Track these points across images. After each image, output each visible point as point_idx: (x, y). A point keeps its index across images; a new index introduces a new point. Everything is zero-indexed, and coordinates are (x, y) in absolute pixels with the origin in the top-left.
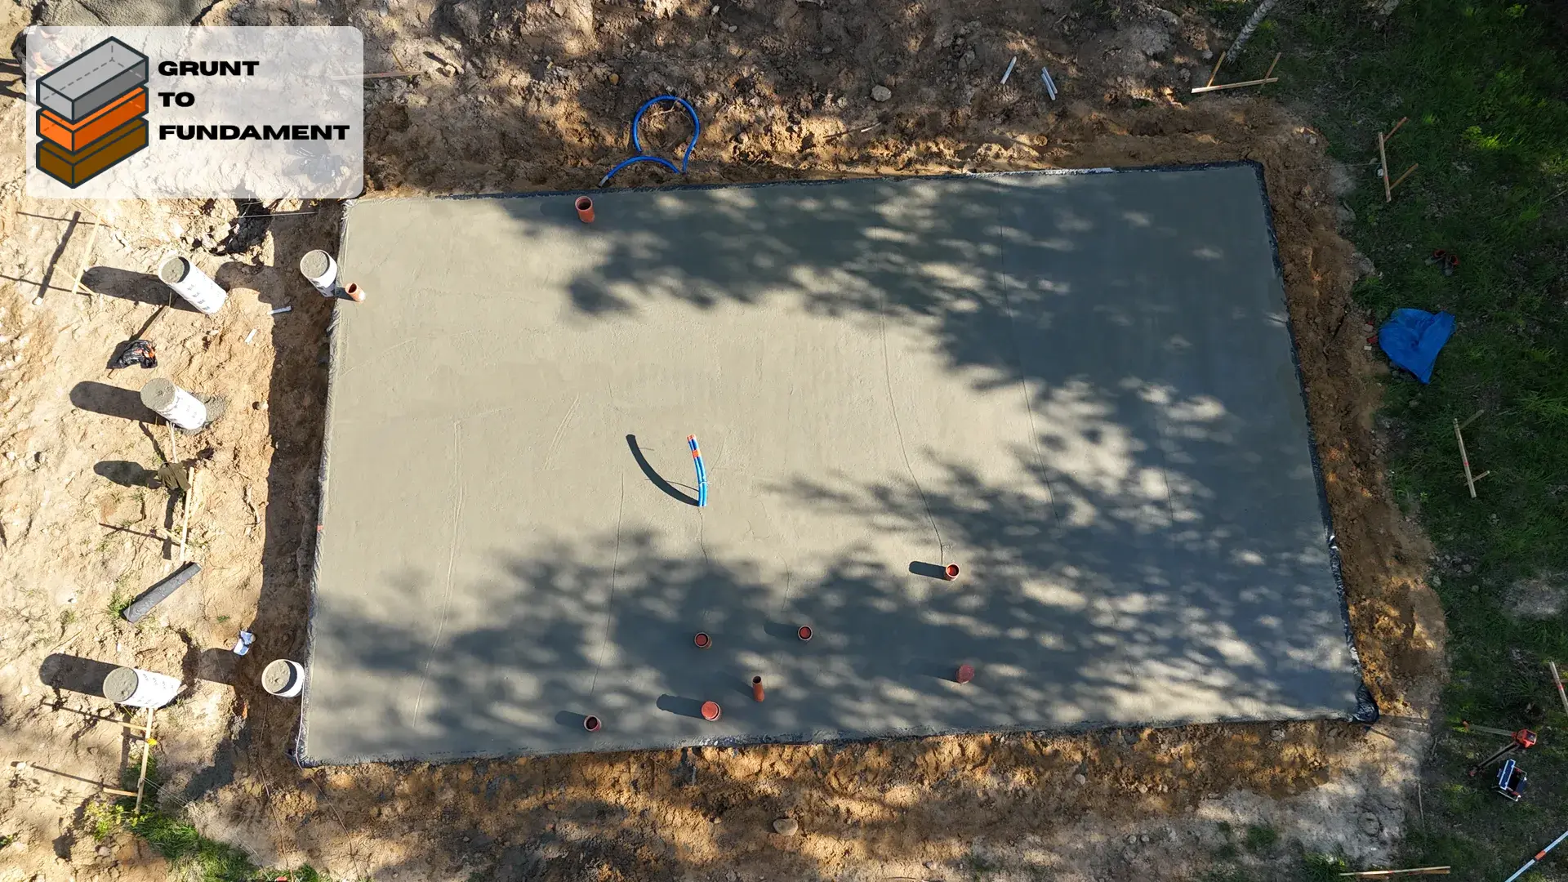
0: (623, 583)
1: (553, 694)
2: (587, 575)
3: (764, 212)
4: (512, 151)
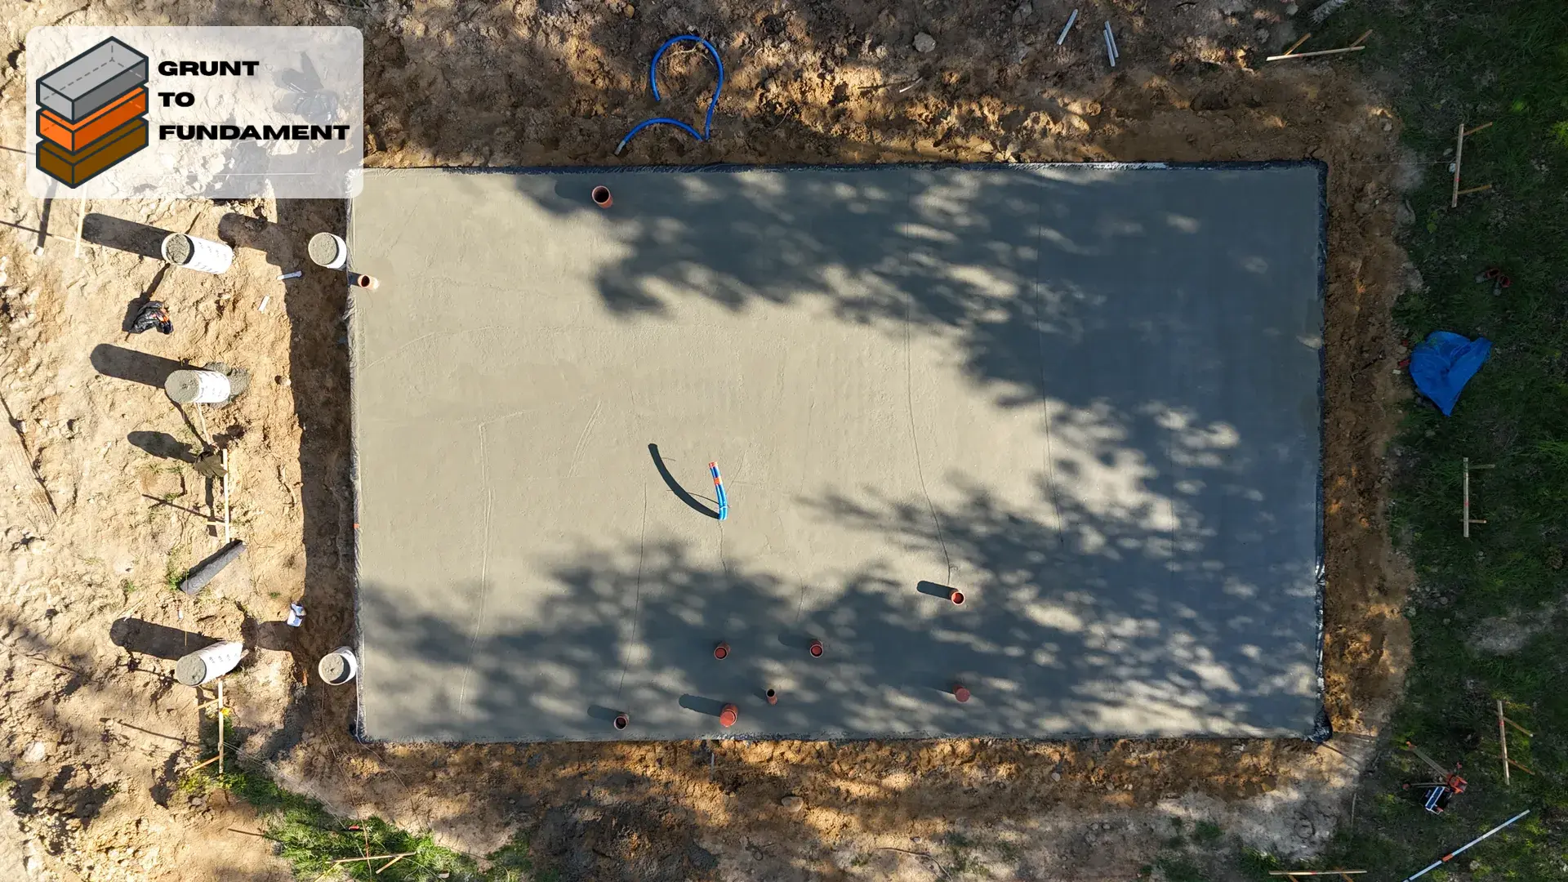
0: (654, 590)
1: (590, 687)
2: (619, 579)
3: (793, 200)
4: (520, 94)
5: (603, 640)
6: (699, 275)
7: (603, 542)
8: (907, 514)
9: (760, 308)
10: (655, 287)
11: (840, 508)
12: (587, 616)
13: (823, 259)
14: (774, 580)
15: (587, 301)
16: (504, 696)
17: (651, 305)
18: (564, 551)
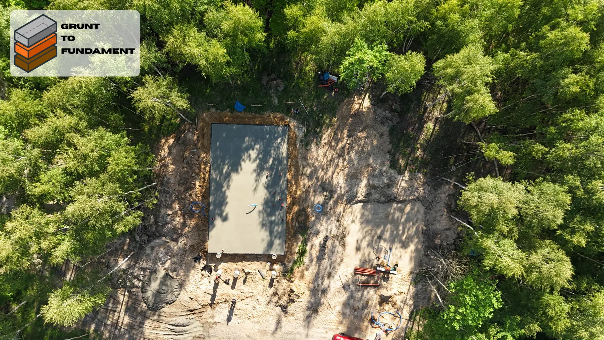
0: (265, 215)
1: (278, 224)
2: (263, 220)
3: (213, 195)
4: (199, 230)
5: (272, 223)
6: (223, 208)
7: (258, 222)
8: (256, 181)
9: (228, 200)
10: (224, 214)
11: (255, 189)
12: (268, 225)
13: (222, 191)
14: (264, 199)
15: (226, 223)
16: (279, 236)
17: (227, 215)
18: (259, 227)
